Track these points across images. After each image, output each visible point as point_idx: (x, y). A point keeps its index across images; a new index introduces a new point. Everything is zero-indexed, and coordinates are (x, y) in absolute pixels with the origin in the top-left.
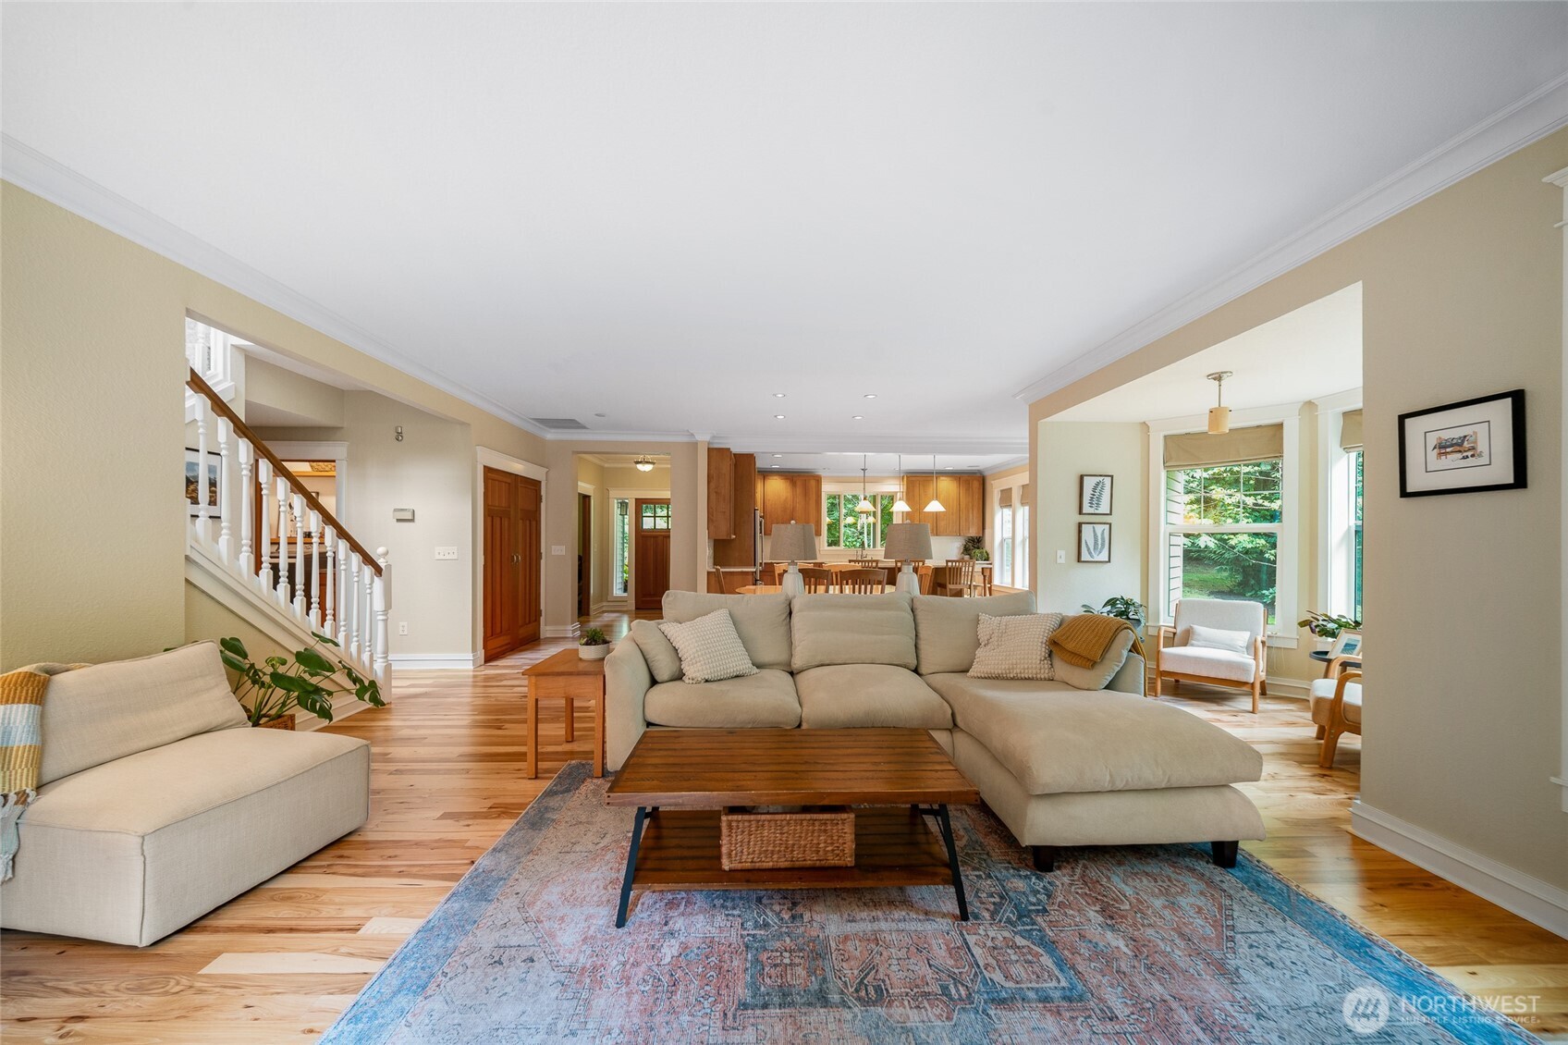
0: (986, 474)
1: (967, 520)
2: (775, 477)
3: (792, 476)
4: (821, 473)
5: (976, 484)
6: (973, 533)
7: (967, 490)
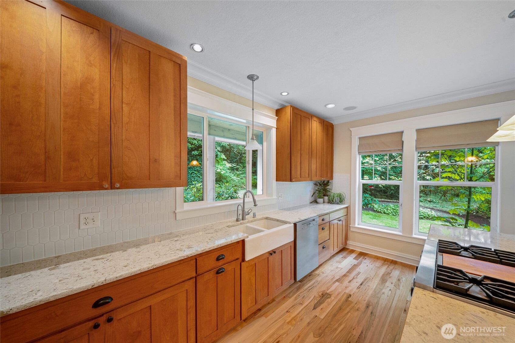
5: (331, 131)
7: (327, 134)
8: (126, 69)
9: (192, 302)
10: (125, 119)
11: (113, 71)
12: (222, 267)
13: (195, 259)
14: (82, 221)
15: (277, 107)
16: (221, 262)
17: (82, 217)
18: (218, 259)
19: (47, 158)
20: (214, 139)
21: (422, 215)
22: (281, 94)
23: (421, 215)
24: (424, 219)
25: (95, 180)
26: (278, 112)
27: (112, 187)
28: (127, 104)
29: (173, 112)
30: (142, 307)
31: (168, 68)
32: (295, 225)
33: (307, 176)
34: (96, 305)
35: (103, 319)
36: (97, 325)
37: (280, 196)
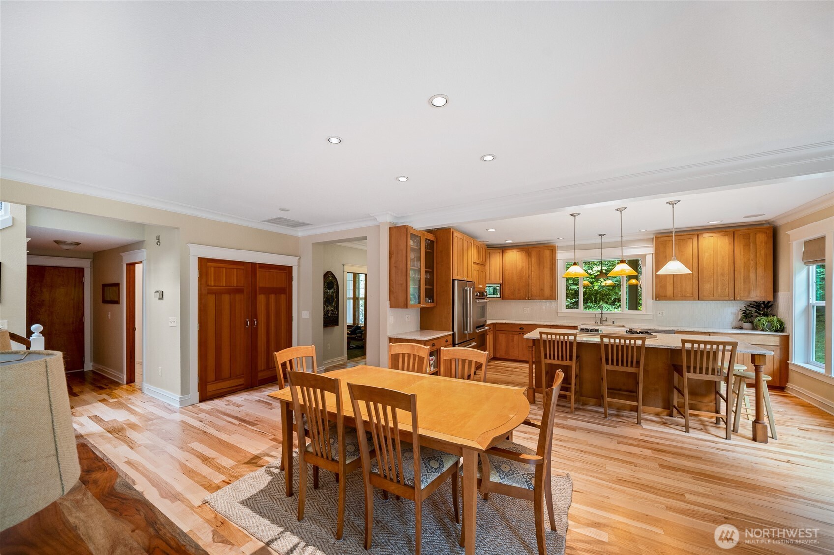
0: (779, 223)
1: (747, 280)
2: (513, 251)
3: (526, 248)
4: (557, 244)
5: (761, 238)
6: (758, 295)
7: (747, 245)
10: (533, 276)
11: (529, 262)
15: (652, 236)
19: (514, 291)
25: (524, 297)
27: (528, 299)
28: (533, 271)
29: (549, 269)
31: (547, 253)
34: (520, 328)
35: (522, 333)
36: (520, 333)
37: (661, 314)
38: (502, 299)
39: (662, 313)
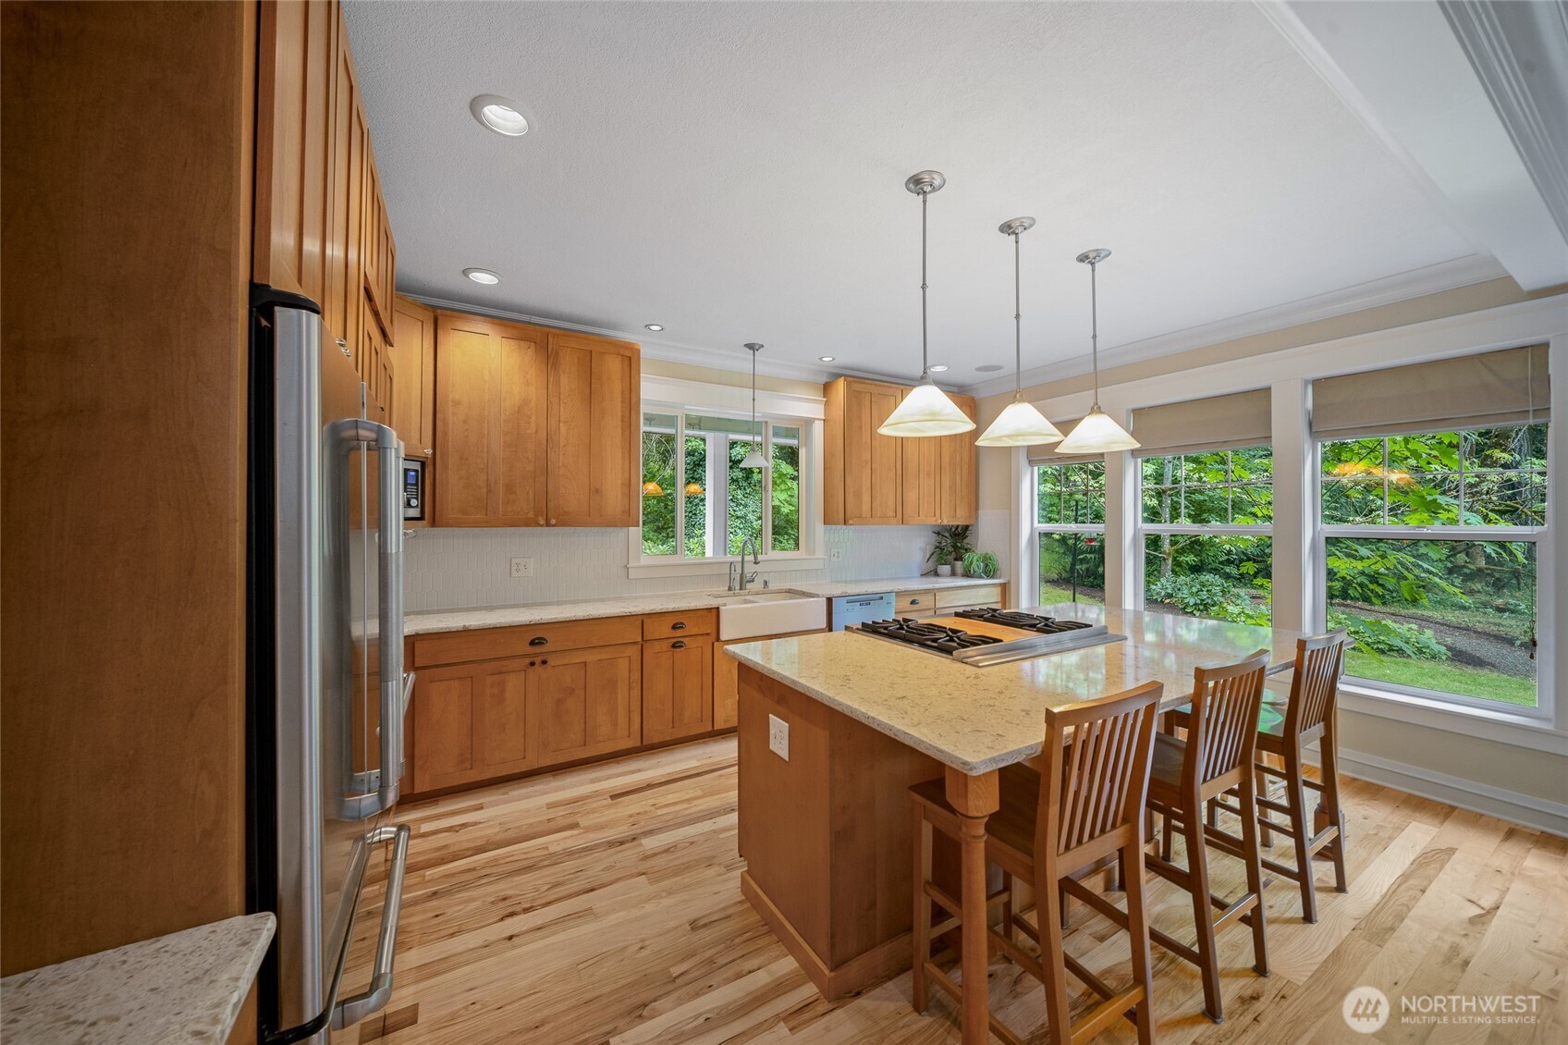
3: (538, 333)
4: (639, 343)
8: (564, 380)
9: (636, 676)
10: (563, 441)
11: (550, 386)
12: (682, 640)
13: (643, 620)
14: (514, 568)
15: (824, 380)
16: (679, 633)
17: (514, 561)
18: (674, 627)
19: (489, 491)
20: (727, 437)
21: (1383, 642)
22: (821, 359)
23: (1379, 642)
24: (1392, 653)
25: (531, 515)
26: (826, 388)
27: (548, 524)
28: (564, 422)
29: (620, 423)
30: (578, 661)
32: (830, 600)
33: (891, 513)
34: (532, 643)
35: (538, 660)
36: (532, 664)
37: (836, 555)
38: (433, 524)
39: (838, 553)
